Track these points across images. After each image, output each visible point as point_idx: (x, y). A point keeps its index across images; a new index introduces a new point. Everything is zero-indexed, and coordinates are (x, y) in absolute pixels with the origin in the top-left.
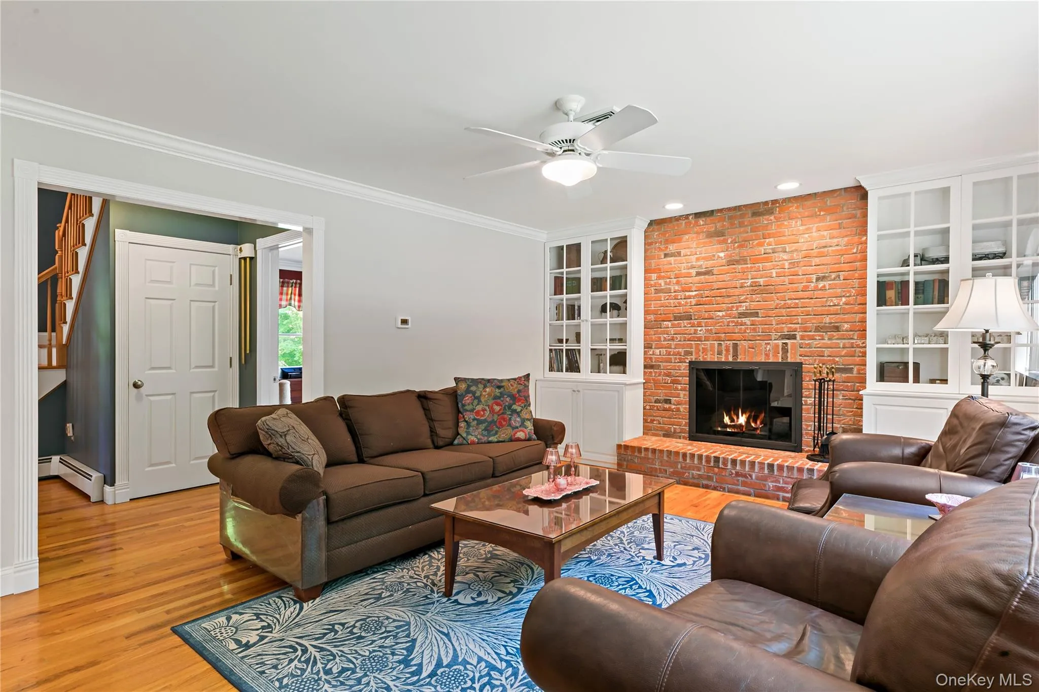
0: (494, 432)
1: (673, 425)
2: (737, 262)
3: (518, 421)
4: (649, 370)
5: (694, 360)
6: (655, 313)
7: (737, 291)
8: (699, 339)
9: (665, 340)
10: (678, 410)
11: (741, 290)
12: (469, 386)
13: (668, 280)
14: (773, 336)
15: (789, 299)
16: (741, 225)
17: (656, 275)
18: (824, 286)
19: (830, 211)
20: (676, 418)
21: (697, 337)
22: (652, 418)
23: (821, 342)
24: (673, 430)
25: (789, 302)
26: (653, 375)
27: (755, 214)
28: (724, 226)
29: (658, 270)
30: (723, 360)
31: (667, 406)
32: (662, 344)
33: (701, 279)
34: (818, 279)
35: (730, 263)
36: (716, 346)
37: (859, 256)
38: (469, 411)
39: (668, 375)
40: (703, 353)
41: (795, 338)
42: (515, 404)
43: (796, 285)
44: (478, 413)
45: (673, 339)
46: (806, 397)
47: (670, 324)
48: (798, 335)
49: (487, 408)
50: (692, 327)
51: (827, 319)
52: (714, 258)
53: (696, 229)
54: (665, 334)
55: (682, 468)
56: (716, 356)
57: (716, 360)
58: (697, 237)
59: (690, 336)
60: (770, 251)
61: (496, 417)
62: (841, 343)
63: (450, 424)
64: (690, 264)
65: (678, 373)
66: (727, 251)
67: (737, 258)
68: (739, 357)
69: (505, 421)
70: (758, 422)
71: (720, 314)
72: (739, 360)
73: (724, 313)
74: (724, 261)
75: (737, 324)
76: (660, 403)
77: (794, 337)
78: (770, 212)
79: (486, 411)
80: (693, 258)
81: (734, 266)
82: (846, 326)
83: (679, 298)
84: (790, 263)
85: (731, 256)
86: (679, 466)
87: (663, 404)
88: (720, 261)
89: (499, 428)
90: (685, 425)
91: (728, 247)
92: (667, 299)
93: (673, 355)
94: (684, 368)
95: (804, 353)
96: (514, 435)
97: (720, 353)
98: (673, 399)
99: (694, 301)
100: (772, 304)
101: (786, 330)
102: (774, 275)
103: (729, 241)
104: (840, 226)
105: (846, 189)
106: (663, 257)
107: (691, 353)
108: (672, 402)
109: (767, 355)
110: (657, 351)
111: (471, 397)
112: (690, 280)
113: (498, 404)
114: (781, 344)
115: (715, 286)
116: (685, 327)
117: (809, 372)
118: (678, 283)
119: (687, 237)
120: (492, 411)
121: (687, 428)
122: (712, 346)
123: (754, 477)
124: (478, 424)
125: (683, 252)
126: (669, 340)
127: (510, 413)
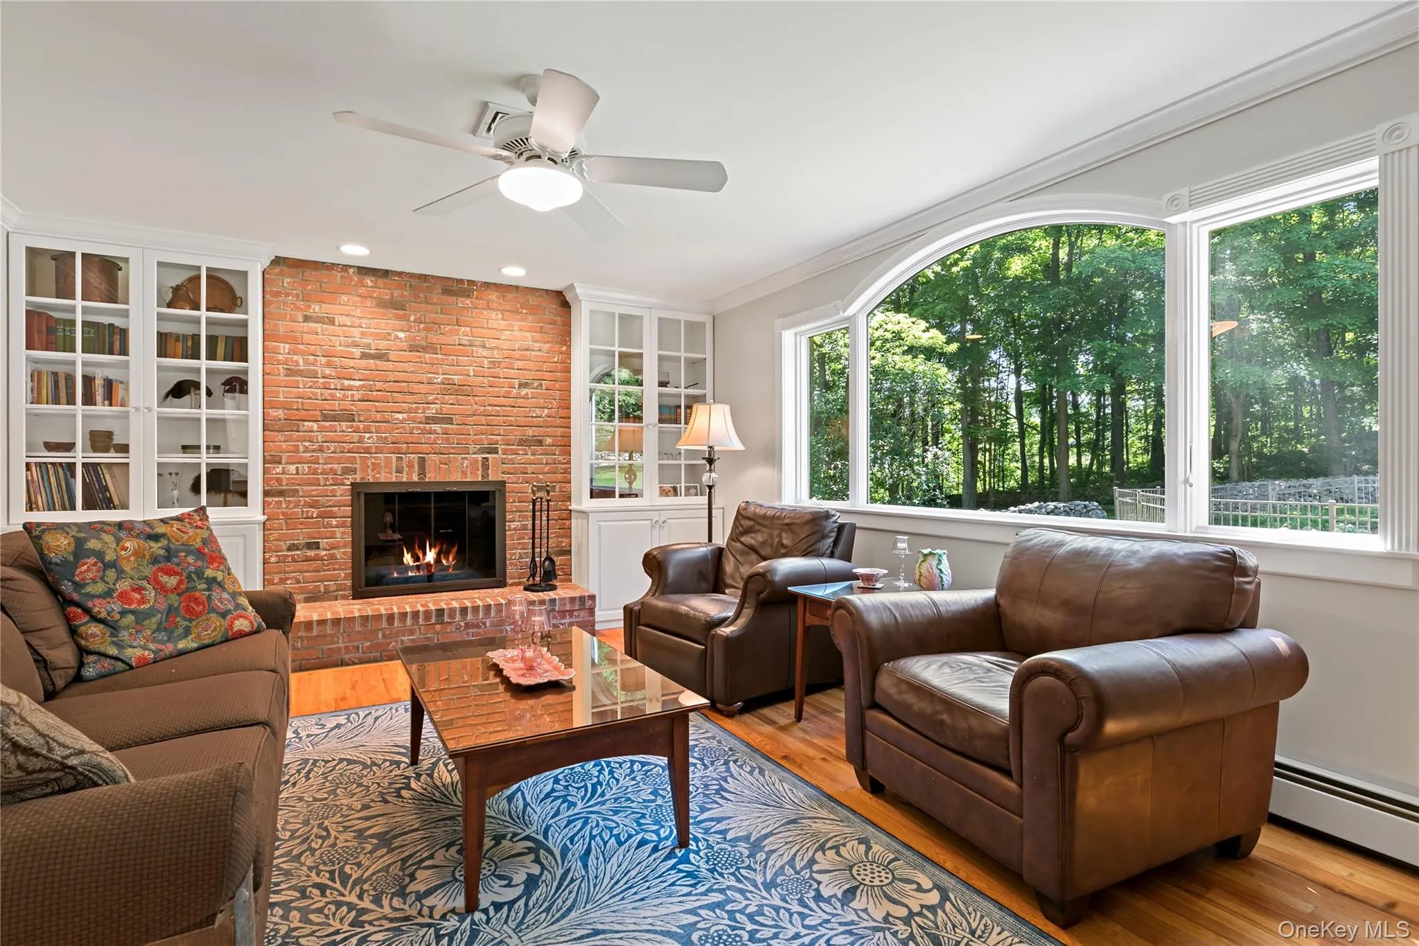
0: (181, 630)
1: (322, 581)
2: (424, 349)
3: (226, 599)
4: (276, 499)
5: (358, 481)
6: (285, 406)
7: (423, 388)
8: (367, 451)
9: (307, 450)
10: (333, 557)
11: (429, 386)
12: (79, 543)
13: (311, 358)
14: (472, 448)
15: (489, 405)
16: (427, 301)
17: (287, 346)
18: (527, 394)
19: (534, 310)
20: (328, 570)
21: (364, 448)
22: (282, 575)
23: (524, 456)
24: (322, 590)
25: (490, 408)
26: (284, 506)
27: (447, 291)
28: (403, 296)
29: (292, 339)
30: (405, 480)
31: (311, 553)
32: (301, 457)
33: (369, 364)
34: (521, 385)
35: (413, 348)
36: (394, 460)
37: (560, 366)
38: (99, 596)
39: (313, 505)
40: (373, 470)
41: (497, 453)
42: (208, 568)
43: (497, 389)
44: (124, 596)
45: (321, 450)
46: (510, 521)
47: (315, 426)
48: (500, 448)
49: (145, 583)
50: (354, 432)
51: (530, 432)
52: (389, 338)
53: (361, 290)
54: (305, 441)
55: (384, 636)
56: (394, 474)
57: (394, 480)
58: (362, 302)
59: (352, 445)
60: (467, 343)
61: (174, 599)
62: (544, 459)
63: (61, 632)
64: (350, 340)
65: (330, 501)
66: (408, 331)
67: (423, 343)
68: (428, 475)
69: (198, 604)
70: (451, 559)
71: (400, 416)
72: (427, 480)
73: (405, 416)
74: (405, 344)
75: (424, 432)
76: (297, 549)
77: (495, 451)
78: (467, 294)
79: (144, 589)
80: (356, 332)
81: (418, 354)
82: (549, 440)
83: (333, 387)
84: (491, 362)
85: (414, 340)
86: (380, 636)
87: (305, 550)
88: (398, 342)
89: (191, 620)
90: (345, 579)
91: (410, 327)
92: (311, 387)
93: (322, 474)
94: (342, 493)
95: (507, 470)
96: (231, 626)
97: (399, 471)
98: (323, 543)
99: (357, 395)
100: (468, 409)
101: (485, 442)
102: (472, 373)
103: (412, 318)
104: (541, 330)
105: (547, 291)
106: (301, 320)
107: (354, 471)
108: (321, 547)
109: (464, 473)
110: (292, 468)
111: (95, 564)
112: (351, 363)
113: (169, 572)
114: (480, 459)
115: (392, 377)
116: (343, 431)
117: (513, 492)
118: (329, 365)
119: (345, 298)
120: (161, 589)
121: (349, 583)
122: (388, 460)
123: (488, 624)
124: (138, 622)
125: (339, 319)
126: (314, 451)
127: (204, 586)
